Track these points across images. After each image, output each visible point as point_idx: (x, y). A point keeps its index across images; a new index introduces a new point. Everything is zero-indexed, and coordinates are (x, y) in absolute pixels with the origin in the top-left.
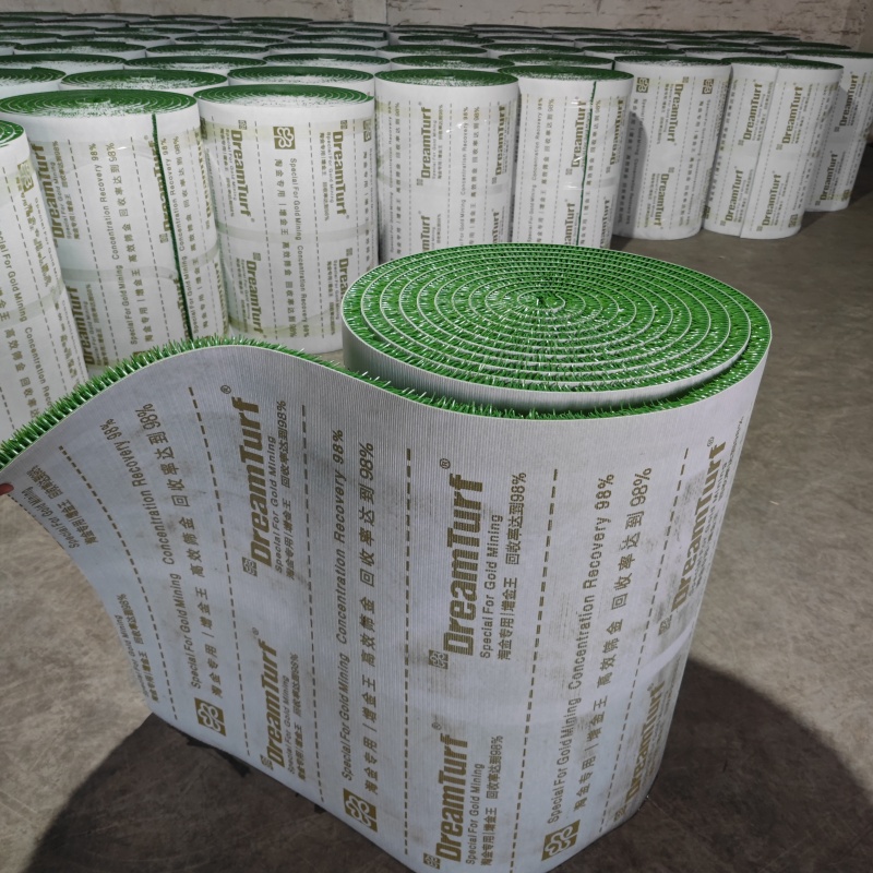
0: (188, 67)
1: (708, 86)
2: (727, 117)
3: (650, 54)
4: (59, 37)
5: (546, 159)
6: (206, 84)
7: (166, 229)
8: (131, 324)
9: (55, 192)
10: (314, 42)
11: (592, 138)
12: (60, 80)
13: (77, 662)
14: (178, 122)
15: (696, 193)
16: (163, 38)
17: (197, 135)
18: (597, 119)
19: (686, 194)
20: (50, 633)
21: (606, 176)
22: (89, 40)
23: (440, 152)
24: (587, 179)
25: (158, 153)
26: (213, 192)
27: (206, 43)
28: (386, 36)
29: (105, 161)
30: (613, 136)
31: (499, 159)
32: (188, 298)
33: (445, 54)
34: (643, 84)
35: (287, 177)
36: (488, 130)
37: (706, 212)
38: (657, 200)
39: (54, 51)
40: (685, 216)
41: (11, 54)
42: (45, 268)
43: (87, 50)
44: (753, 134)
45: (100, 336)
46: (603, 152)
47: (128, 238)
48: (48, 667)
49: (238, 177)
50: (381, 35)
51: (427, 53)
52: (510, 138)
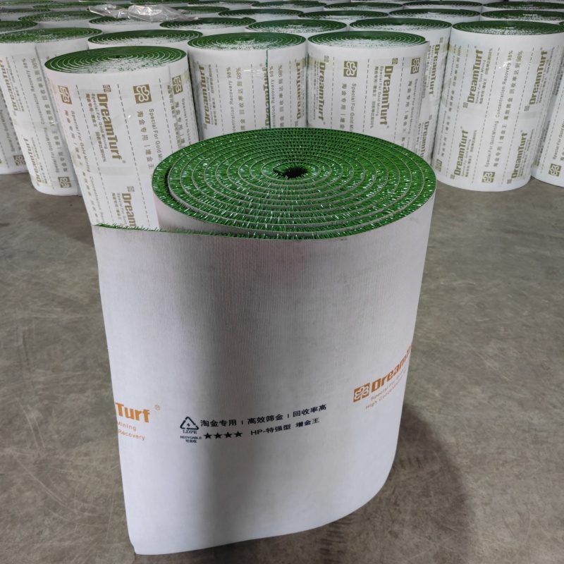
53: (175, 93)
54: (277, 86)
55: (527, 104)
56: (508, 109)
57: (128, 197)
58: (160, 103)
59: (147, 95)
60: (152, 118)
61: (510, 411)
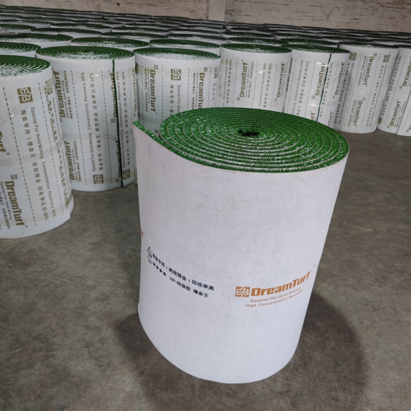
0: (131, 38)
1: (386, 58)
2: (394, 74)
3: (356, 41)
4: (72, 21)
5: (303, 91)
6: (139, 46)
7: (114, 116)
8: (93, 162)
9: (63, 95)
10: (190, 28)
11: (327, 81)
12: (70, 41)
13: (50, 341)
14: (125, 64)
15: (375, 111)
16: (120, 23)
17: (133, 71)
18: (330, 72)
19: (371, 111)
20: (39, 323)
21: (332, 100)
22: (86, 23)
23: (250, 84)
24: (322, 102)
25: (114, 79)
26: (138, 99)
27: (139, 27)
28: (224, 27)
29: (88, 81)
30: (338, 81)
31: (279, 89)
32: (122, 150)
33: (254, 37)
34: (353, 56)
35: (175, 94)
36: (275, 74)
37: (380, 120)
38: (355, 113)
39: (69, 27)
40: (369, 122)
41: (48, 27)
42: (55, 133)
43: (84, 28)
44: (407, 83)
45: (78, 166)
46: (331, 89)
47: (96, 120)
48: (35, 342)
49: (151, 92)
50: (222, 27)
51: (245, 36)
52: (285, 79)
53: (49, 94)
54: (122, 87)
55: (276, 97)
56: (266, 101)
57: (12, 184)
58: (40, 103)
59: (29, 96)
60: (34, 115)
61: (350, 294)
